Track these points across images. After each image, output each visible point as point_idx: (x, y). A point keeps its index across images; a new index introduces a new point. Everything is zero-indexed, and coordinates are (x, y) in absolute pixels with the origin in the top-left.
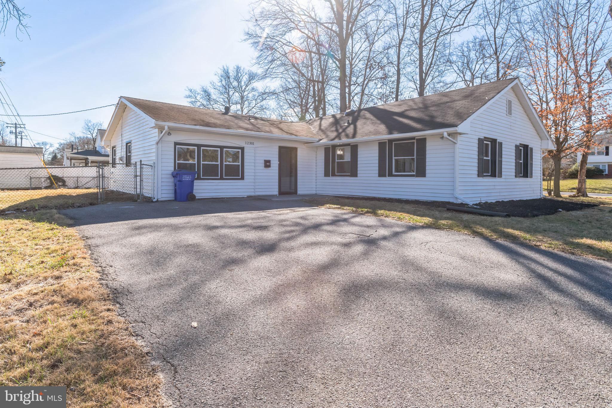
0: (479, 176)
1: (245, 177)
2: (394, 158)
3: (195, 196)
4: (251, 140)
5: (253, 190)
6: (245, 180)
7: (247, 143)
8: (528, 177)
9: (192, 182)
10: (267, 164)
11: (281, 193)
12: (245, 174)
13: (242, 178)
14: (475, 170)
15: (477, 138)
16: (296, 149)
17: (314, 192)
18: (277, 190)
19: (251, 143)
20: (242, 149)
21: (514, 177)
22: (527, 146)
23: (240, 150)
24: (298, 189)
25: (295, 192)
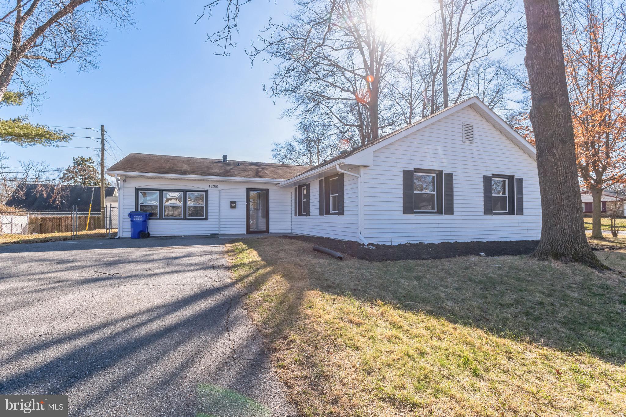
0: (405, 213)
1: (209, 217)
2: (330, 195)
3: (149, 234)
4: (216, 184)
5: (217, 229)
6: (209, 220)
7: (211, 186)
8: (514, 214)
9: (145, 221)
10: (233, 205)
11: (248, 232)
12: (209, 214)
13: (206, 218)
14: (400, 206)
15: (402, 170)
16: (267, 190)
17: (289, 231)
18: (245, 229)
19: (215, 186)
20: (206, 192)
21: (483, 214)
22: (513, 177)
23: (204, 193)
24: (270, 229)
25: (267, 231)
